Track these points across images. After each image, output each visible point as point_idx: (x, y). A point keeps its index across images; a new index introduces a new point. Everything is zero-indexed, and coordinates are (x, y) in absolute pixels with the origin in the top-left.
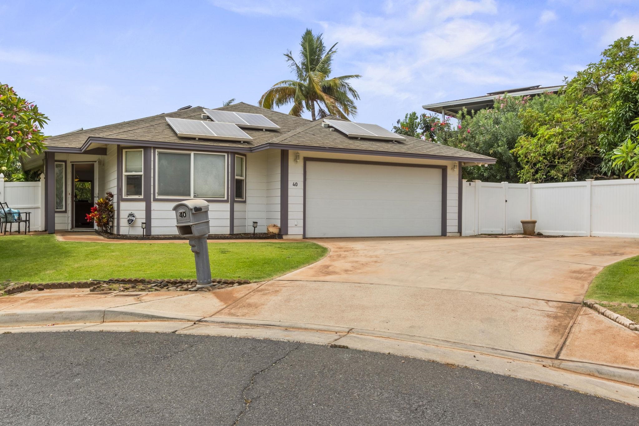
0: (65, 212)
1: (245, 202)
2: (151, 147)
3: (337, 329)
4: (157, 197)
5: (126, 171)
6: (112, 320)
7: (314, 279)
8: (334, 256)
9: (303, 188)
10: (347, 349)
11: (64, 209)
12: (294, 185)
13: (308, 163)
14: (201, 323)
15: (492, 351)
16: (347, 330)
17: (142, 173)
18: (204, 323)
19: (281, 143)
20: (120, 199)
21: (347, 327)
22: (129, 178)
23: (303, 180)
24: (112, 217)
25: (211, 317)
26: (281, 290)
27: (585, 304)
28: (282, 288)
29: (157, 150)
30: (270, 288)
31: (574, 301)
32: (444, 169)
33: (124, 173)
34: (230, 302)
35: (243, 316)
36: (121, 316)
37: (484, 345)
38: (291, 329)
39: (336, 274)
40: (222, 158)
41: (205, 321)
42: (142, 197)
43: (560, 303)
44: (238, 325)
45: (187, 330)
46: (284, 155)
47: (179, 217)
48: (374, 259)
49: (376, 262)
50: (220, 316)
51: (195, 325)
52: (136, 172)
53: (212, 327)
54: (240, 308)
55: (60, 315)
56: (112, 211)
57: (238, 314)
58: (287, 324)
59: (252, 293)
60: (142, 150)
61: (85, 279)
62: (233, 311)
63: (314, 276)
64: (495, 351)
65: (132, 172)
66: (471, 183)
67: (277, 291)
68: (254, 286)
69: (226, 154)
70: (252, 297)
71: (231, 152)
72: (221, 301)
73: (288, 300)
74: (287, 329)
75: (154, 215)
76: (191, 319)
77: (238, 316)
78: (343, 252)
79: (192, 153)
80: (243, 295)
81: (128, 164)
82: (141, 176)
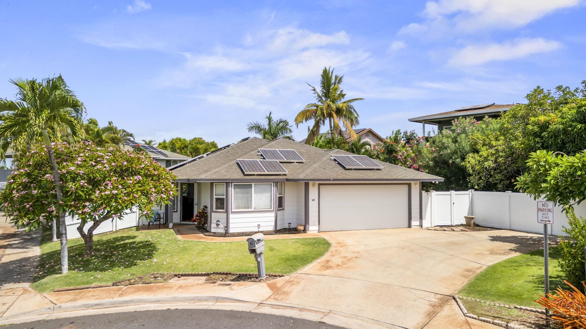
0: (177, 211)
1: (284, 209)
2: (230, 182)
3: (324, 311)
4: (233, 210)
5: (216, 195)
6: (220, 301)
7: (319, 273)
8: (334, 252)
9: (318, 202)
10: (325, 324)
11: (176, 210)
12: (312, 200)
13: (321, 186)
14: (261, 305)
15: (392, 326)
16: (328, 311)
17: (225, 197)
18: (263, 305)
19: (304, 178)
20: (212, 211)
21: (329, 309)
22: (217, 199)
23: (318, 197)
24: (207, 220)
25: (266, 300)
26: (301, 281)
27: (454, 298)
28: (301, 280)
29: (233, 183)
30: (295, 280)
31: (451, 295)
32: (409, 185)
33: (215, 197)
34: (275, 290)
35: (281, 300)
36: (225, 299)
37: (389, 323)
38: (303, 310)
39: (332, 268)
40: (270, 186)
41: (263, 304)
42: (224, 211)
43: (441, 295)
44: (278, 306)
45: (256, 309)
46: (307, 185)
47: (250, 245)
48: (356, 255)
49: (357, 257)
50: (270, 300)
51: (259, 306)
52: (221, 196)
53: (267, 307)
54: (280, 294)
55: (197, 298)
56: (207, 216)
57: (279, 299)
58: (301, 307)
59: (286, 284)
60: (225, 183)
61: (201, 271)
62: (276, 297)
63: (319, 270)
64: (393, 326)
65: (219, 196)
66: (429, 193)
67: (299, 282)
68: (286, 278)
69: (272, 183)
70: (286, 287)
71: (275, 182)
72: (271, 289)
73: (303, 290)
74: (301, 310)
75: (231, 221)
76: (257, 302)
77: (278, 300)
78: (340, 248)
79: (253, 184)
80: (281, 285)
81: (217, 191)
82: (224, 198)
